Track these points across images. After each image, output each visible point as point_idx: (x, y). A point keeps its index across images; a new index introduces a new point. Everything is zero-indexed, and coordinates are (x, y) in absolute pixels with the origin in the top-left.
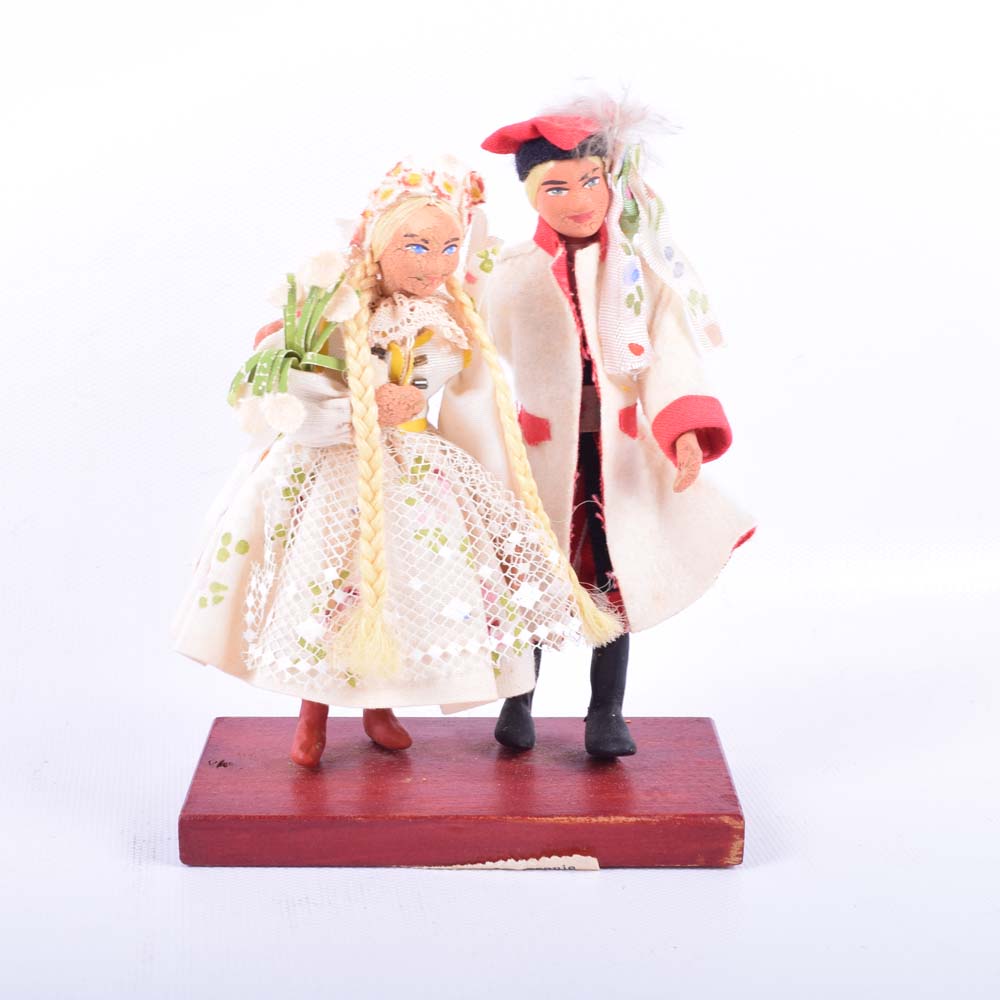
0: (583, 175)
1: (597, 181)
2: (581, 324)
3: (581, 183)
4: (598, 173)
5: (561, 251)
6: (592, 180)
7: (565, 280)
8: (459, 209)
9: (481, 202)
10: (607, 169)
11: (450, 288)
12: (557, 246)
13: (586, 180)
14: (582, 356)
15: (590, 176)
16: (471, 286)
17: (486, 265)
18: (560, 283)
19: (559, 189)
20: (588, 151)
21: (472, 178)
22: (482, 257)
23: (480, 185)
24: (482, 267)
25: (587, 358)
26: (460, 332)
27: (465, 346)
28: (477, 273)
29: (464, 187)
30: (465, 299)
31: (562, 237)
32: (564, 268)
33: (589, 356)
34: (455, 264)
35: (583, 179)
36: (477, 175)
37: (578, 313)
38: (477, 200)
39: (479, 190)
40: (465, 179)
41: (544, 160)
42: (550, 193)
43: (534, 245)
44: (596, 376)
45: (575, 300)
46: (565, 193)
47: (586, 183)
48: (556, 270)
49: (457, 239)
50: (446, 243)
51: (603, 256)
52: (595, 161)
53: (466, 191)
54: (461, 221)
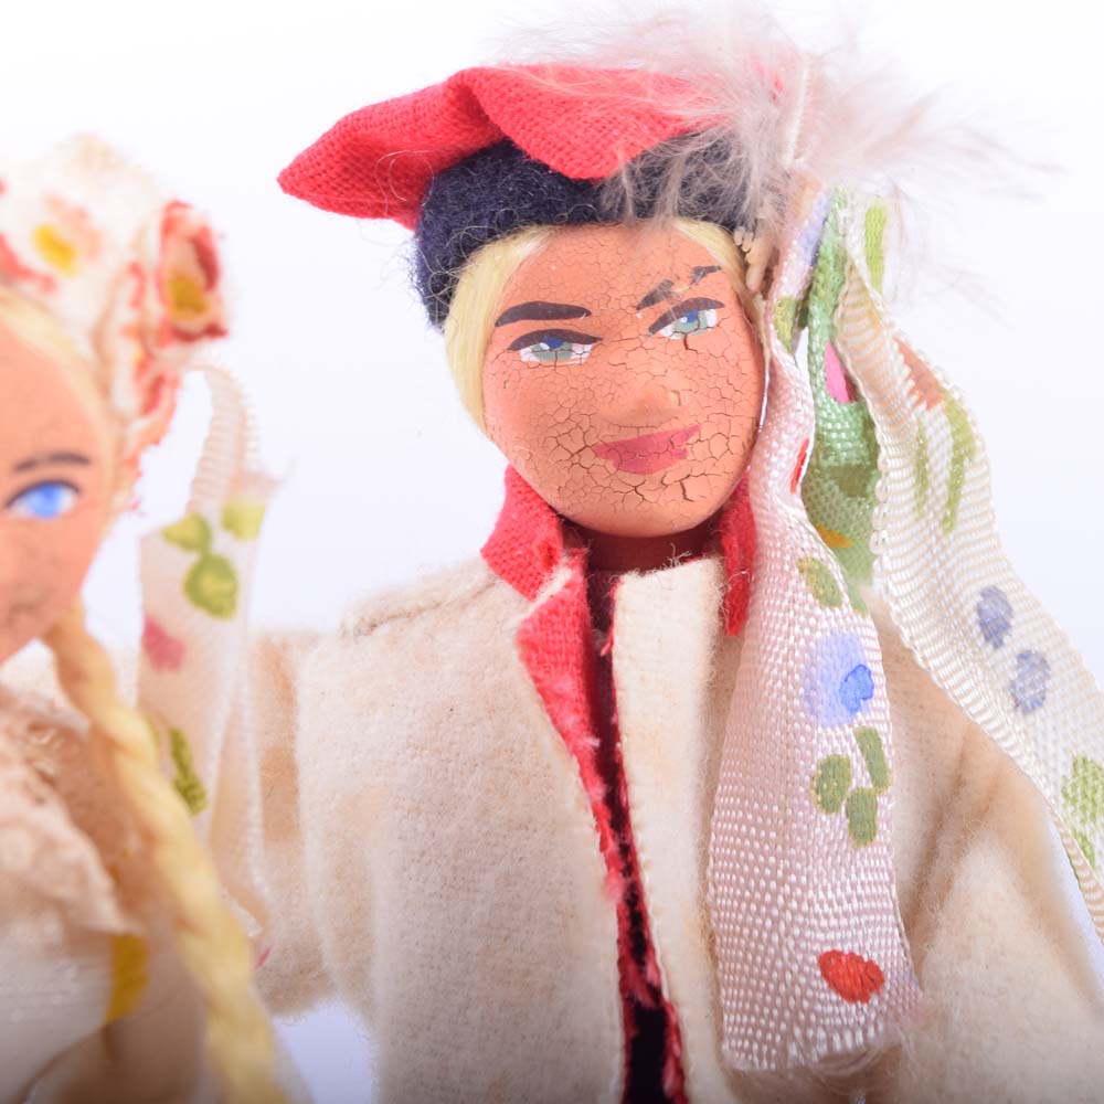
0: (649, 285)
1: (711, 317)
2: (625, 859)
3: (648, 316)
4: (720, 287)
5: (563, 578)
6: (692, 309)
7: (569, 684)
8: (98, 337)
9: (214, 331)
10: (754, 277)
11: (71, 674)
12: (550, 561)
13: (664, 306)
14: (625, 988)
15: (683, 291)
16: (168, 676)
17: (209, 584)
18: (547, 695)
19: (558, 339)
20: (672, 195)
21: (169, 227)
22: (186, 545)
23: (207, 262)
24: (193, 589)
25: (643, 998)
26: (79, 849)
27: (108, 915)
28: (187, 622)
29: (129, 257)
30: (129, 726)
31: (573, 531)
32: (570, 639)
33: (655, 992)
34: (74, 567)
35: (650, 300)
36: (193, 220)
37: (616, 815)
38: (195, 323)
39: (197, 275)
40: (141, 233)
41: (506, 226)
42: (526, 354)
43: (482, 571)
44: (680, 1073)
45: (608, 768)
46: (580, 351)
47: (664, 321)
48: (534, 647)
49: (79, 459)
50: (26, 465)
51: (735, 611)
52: (707, 239)
53: (136, 270)
54: (105, 389)
